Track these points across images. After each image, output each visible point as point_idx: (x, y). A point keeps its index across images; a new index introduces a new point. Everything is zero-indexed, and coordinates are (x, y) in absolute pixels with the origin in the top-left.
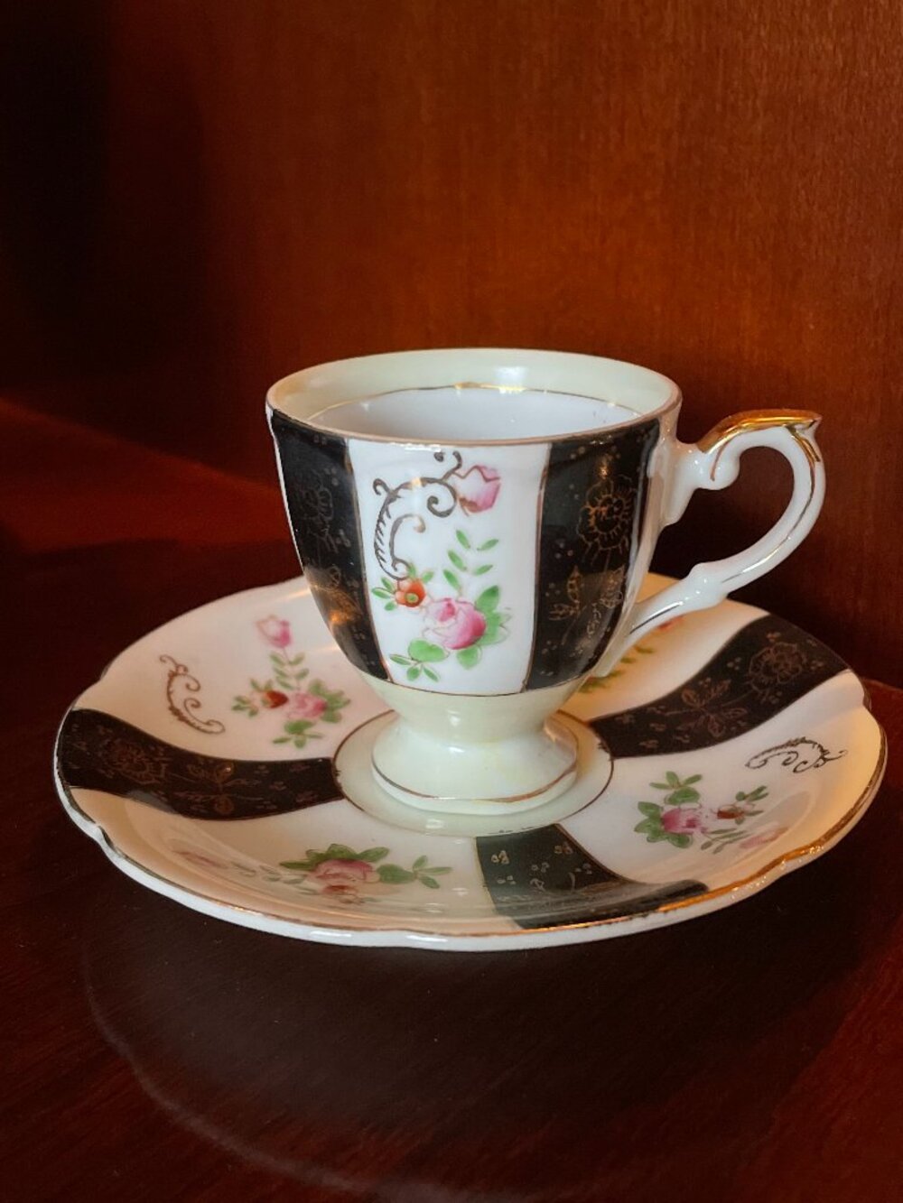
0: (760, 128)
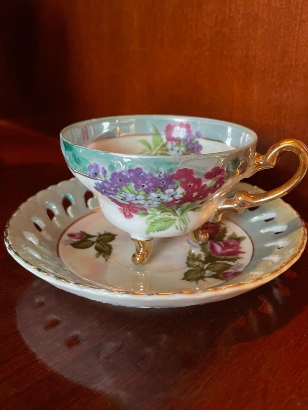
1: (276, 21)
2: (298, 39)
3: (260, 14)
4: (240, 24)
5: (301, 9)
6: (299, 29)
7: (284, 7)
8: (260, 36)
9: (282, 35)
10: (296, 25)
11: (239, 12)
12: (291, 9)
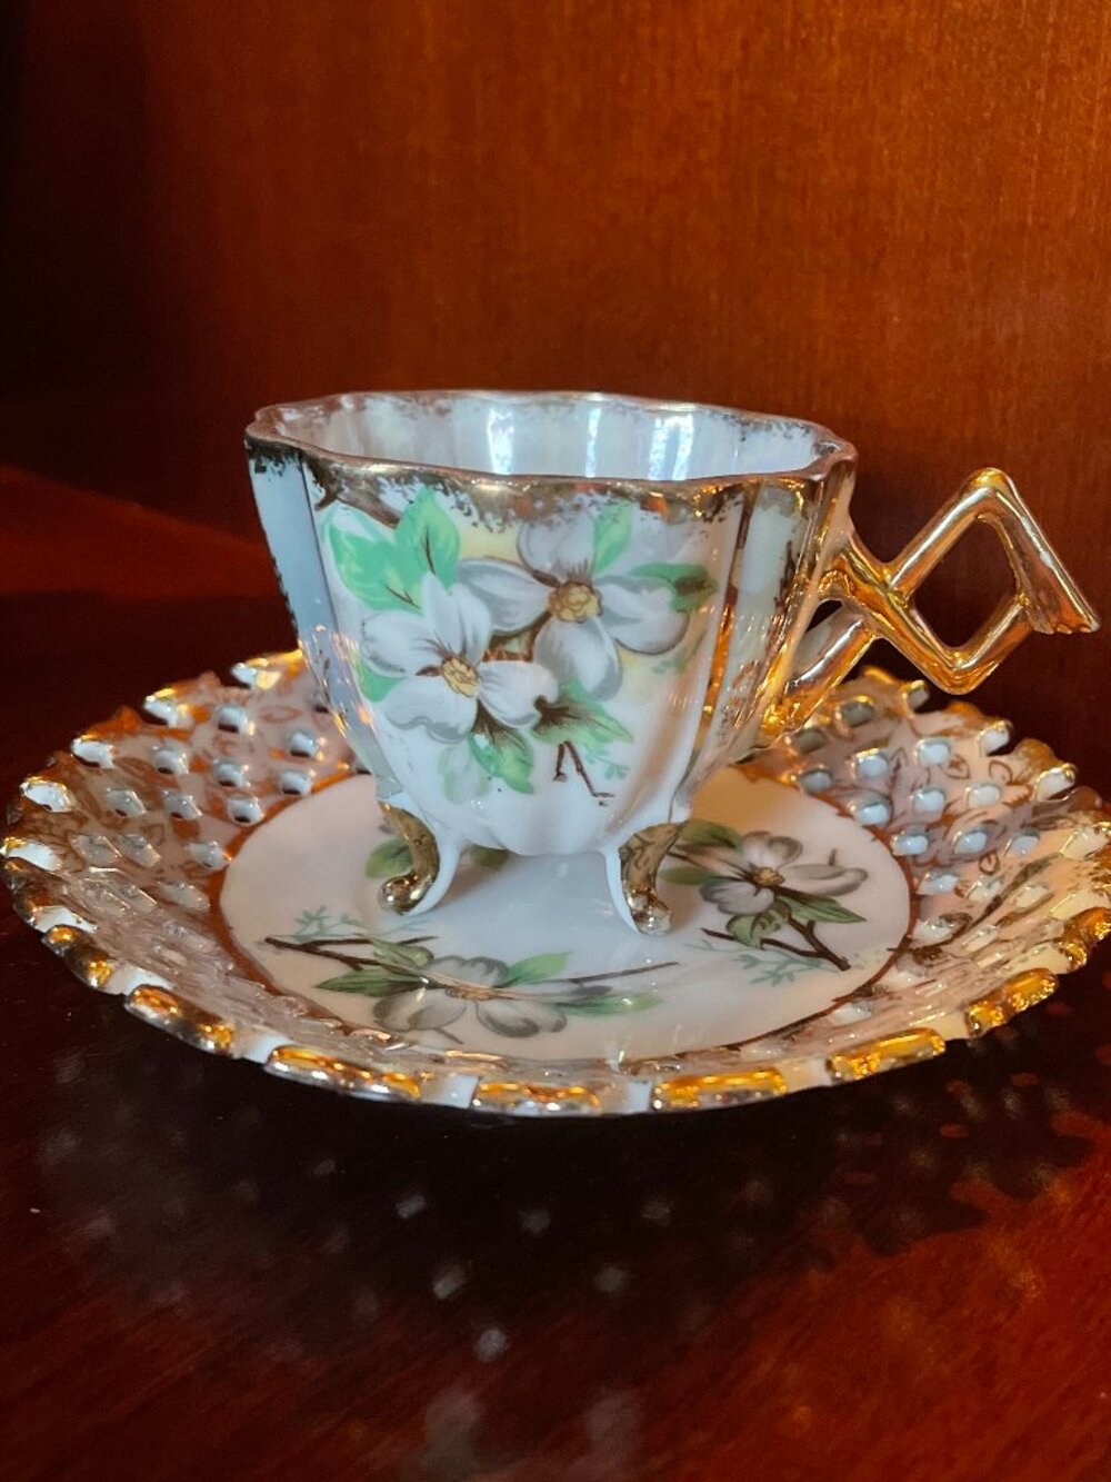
0: (836, 72)
1: (966, 66)
2: (1045, 133)
3: (909, 39)
4: (834, 70)
5: (1056, 26)
6: (1050, 99)
7: (995, 16)
8: (910, 117)
9: (987, 115)
10: (1036, 84)
11: (831, 24)
12: (1020, 26)
